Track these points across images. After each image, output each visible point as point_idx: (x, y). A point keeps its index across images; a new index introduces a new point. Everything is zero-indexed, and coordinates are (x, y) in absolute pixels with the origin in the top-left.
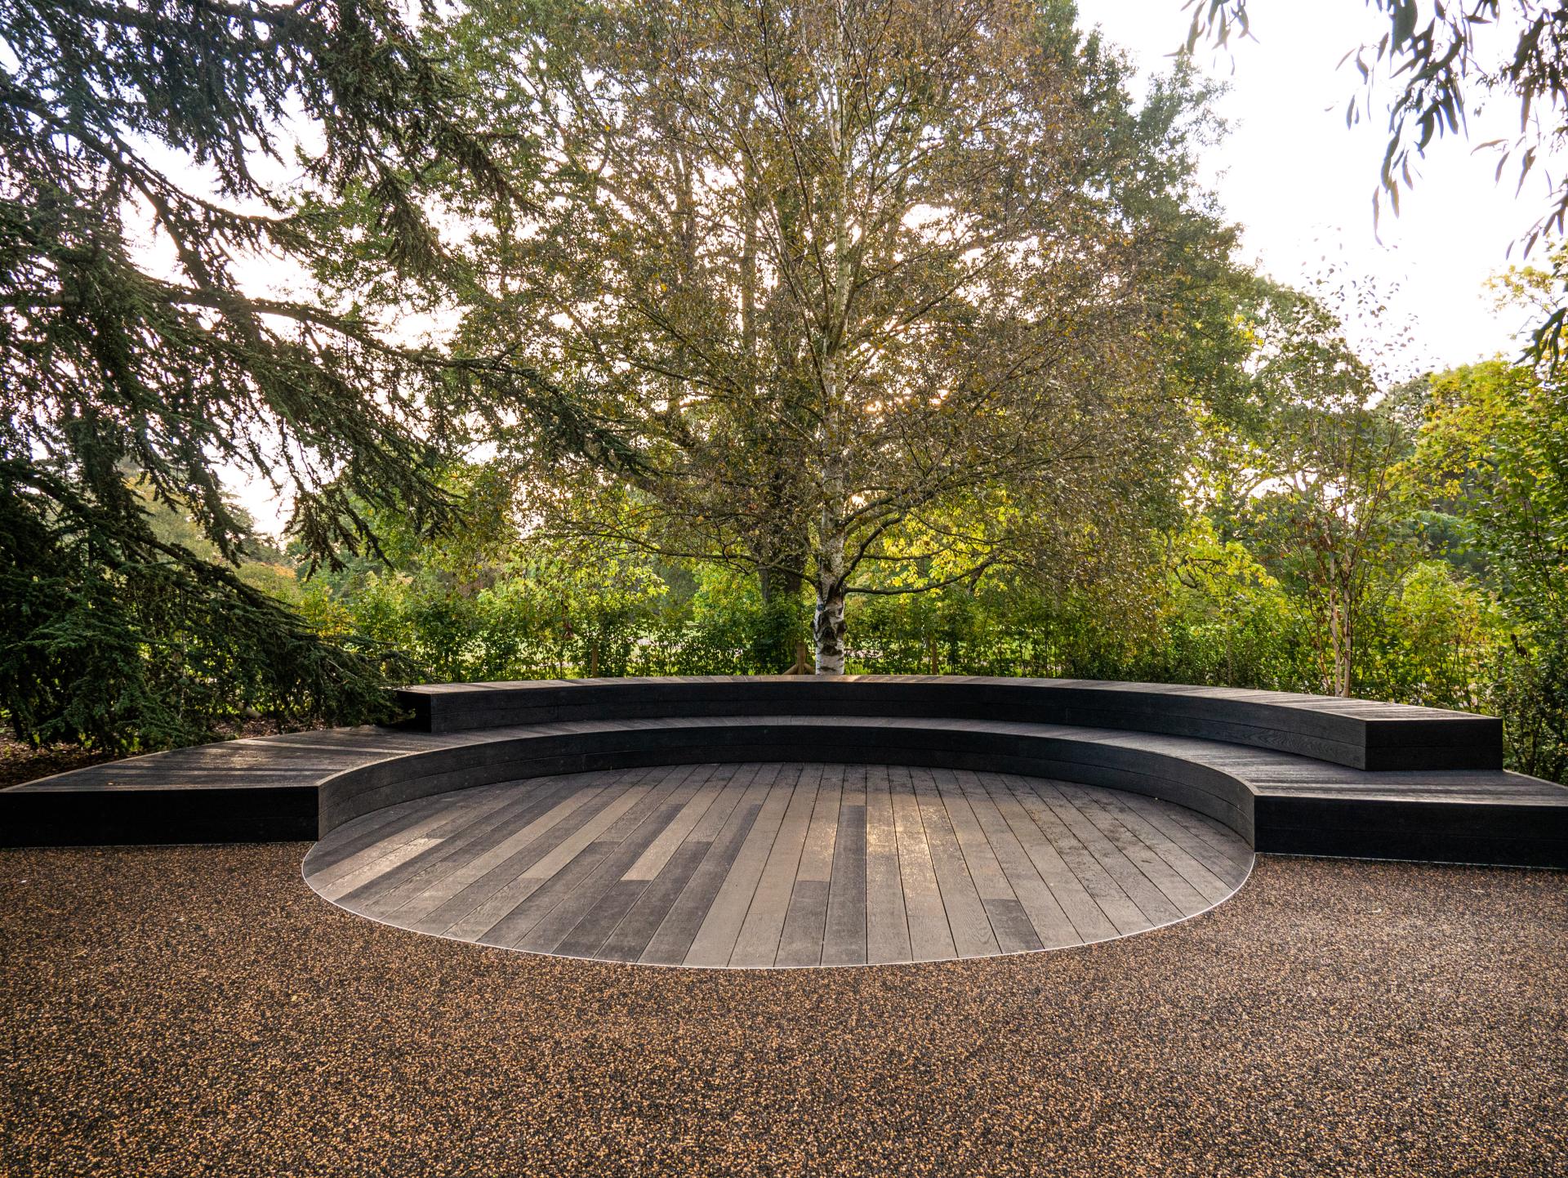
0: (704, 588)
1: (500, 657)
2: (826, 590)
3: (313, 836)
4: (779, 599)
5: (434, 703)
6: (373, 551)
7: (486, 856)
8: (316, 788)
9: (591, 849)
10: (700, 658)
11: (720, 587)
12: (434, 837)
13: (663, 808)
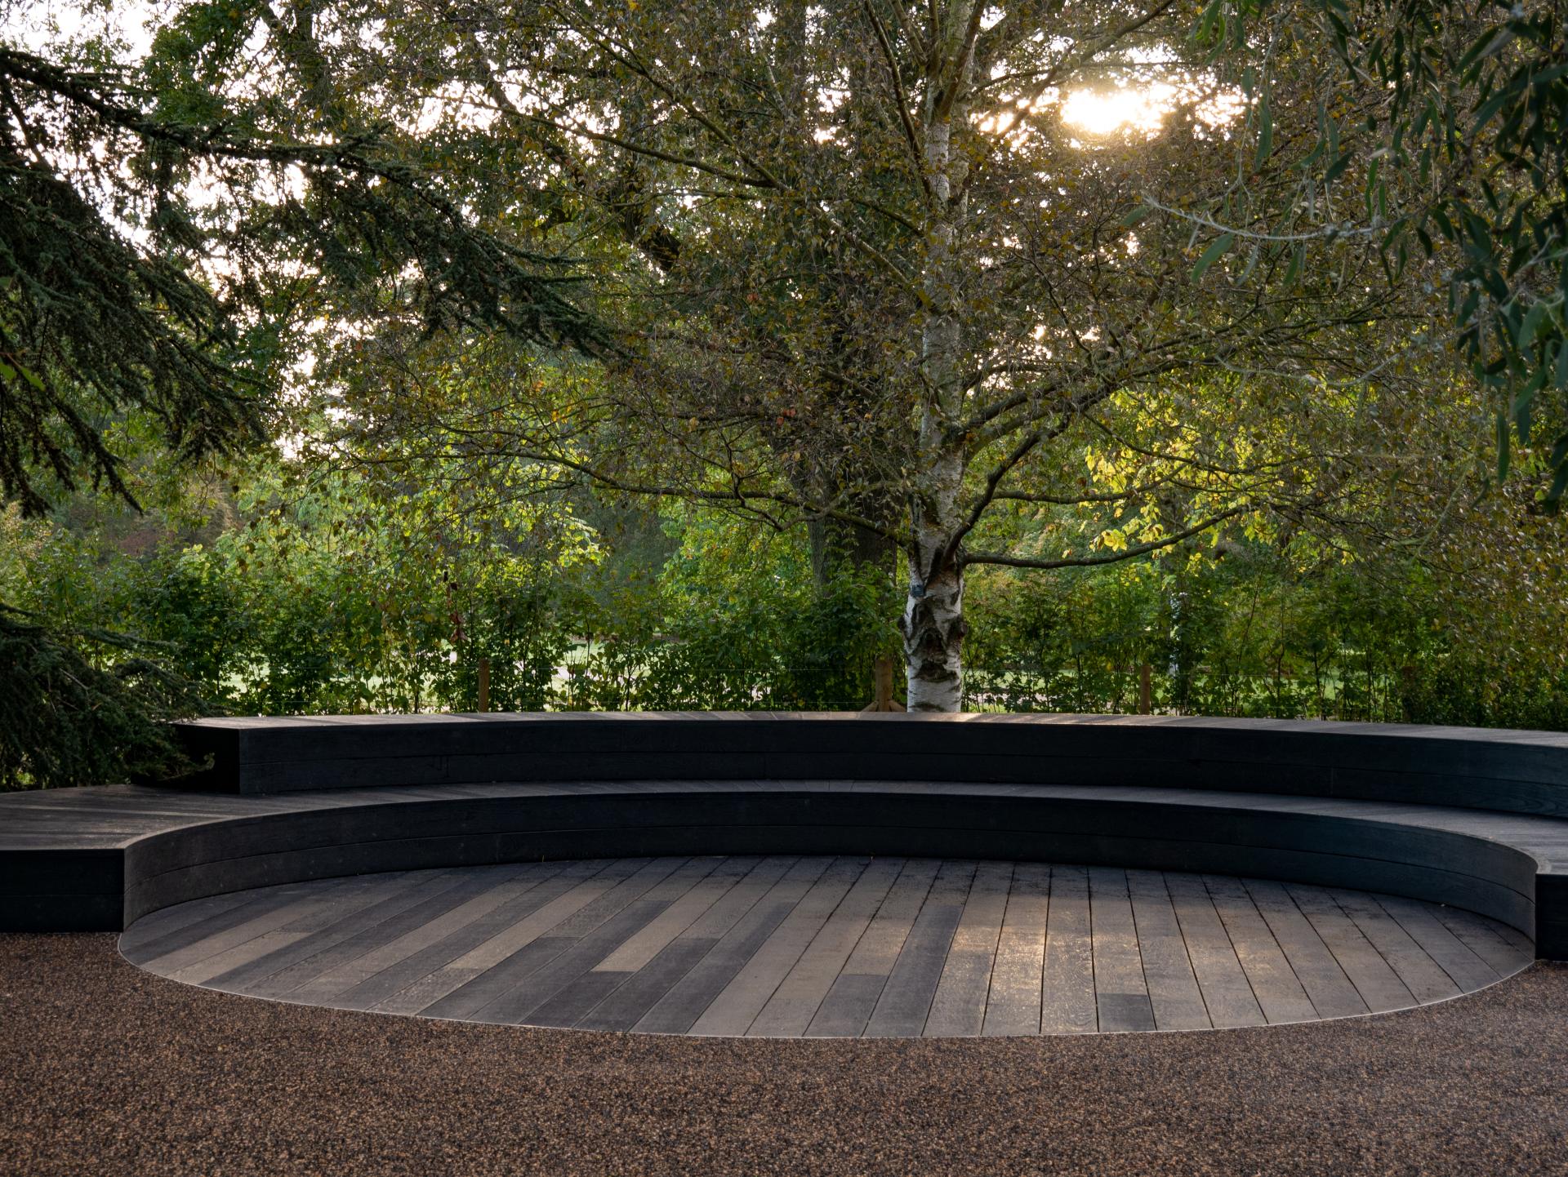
0: (688, 549)
1: (297, 683)
2: (928, 558)
3: (118, 927)
4: (844, 576)
5: (244, 745)
6: (105, 482)
7: (387, 949)
8: (121, 851)
9: (538, 944)
10: (687, 690)
11: (724, 549)
12: (296, 930)
13: (639, 905)
